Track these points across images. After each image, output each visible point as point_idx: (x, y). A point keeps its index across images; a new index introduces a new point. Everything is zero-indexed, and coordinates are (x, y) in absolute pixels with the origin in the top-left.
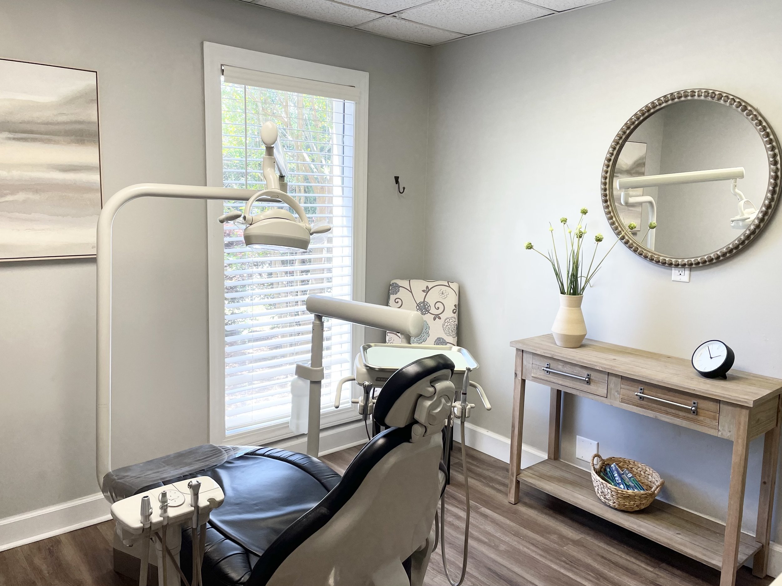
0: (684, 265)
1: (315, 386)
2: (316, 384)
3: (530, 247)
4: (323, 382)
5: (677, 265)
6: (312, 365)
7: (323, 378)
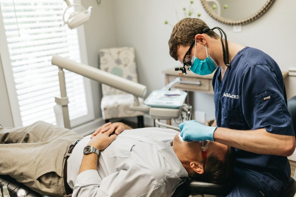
0: (239, 24)
1: (65, 108)
2: (65, 106)
3: (166, 23)
4: (69, 105)
5: (236, 24)
6: (62, 96)
7: (68, 102)
